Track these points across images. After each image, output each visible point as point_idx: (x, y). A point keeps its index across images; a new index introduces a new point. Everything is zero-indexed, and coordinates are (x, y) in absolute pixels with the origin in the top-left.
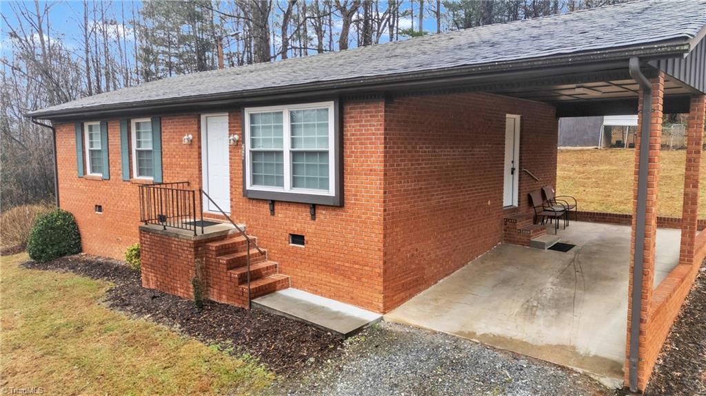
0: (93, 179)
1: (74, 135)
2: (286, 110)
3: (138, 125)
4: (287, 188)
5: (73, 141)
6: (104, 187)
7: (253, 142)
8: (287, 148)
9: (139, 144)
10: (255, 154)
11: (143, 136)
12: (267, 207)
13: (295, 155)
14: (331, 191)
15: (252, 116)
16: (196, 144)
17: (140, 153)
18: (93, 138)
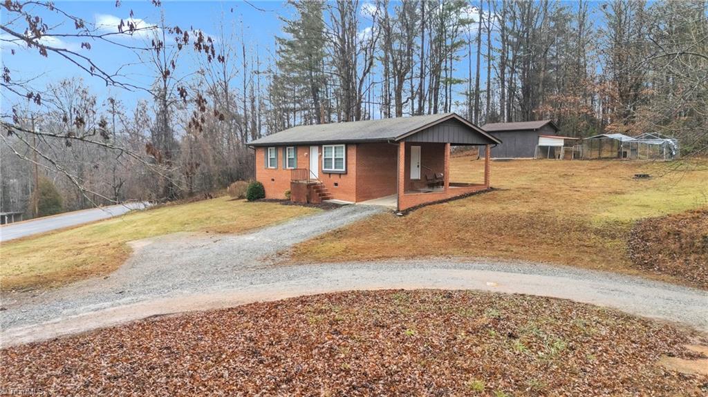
0: (271, 169)
1: (263, 152)
2: (333, 146)
3: (289, 149)
4: (333, 169)
5: (263, 155)
6: (275, 172)
7: (325, 156)
8: (333, 157)
9: (289, 156)
10: (325, 159)
11: (291, 154)
12: (328, 175)
13: (335, 159)
14: (344, 170)
15: (325, 148)
16: (308, 156)
17: (289, 159)
18: (272, 154)
